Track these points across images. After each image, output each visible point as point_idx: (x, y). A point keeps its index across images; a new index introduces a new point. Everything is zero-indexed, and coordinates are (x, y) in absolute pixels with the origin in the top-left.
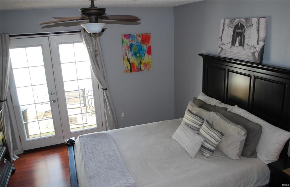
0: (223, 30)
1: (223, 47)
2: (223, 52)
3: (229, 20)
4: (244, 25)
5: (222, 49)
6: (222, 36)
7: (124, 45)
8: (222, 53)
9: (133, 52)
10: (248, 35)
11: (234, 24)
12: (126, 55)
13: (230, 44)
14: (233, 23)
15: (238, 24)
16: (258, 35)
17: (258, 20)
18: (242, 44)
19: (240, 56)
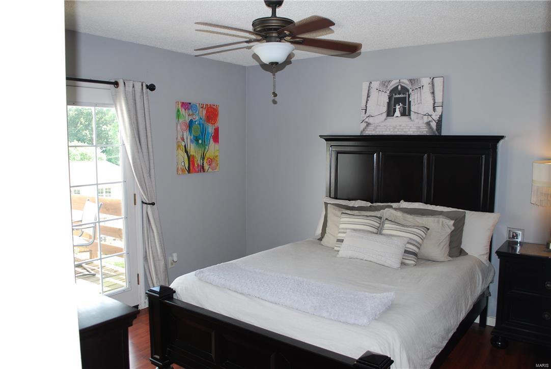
0: (368, 96)
1: (370, 120)
2: (370, 128)
3: (378, 83)
4: (408, 88)
5: (368, 124)
6: (366, 105)
7: (181, 120)
8: (368, 130)
9: (194, 136)
10: (416, 100)
11: (389, 87)
12: (183, 139)
13: (385, 115)
14: (387, 87)
15: (397, 86)
16: (434, 100)
17: (431, 80)
18: (406, 113)
19: (404, 130)
